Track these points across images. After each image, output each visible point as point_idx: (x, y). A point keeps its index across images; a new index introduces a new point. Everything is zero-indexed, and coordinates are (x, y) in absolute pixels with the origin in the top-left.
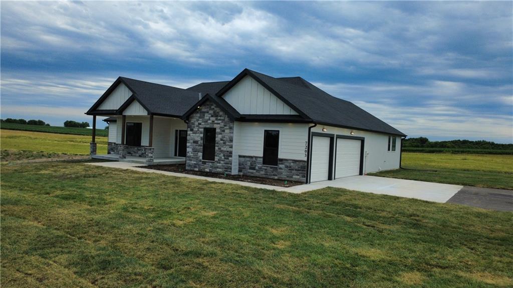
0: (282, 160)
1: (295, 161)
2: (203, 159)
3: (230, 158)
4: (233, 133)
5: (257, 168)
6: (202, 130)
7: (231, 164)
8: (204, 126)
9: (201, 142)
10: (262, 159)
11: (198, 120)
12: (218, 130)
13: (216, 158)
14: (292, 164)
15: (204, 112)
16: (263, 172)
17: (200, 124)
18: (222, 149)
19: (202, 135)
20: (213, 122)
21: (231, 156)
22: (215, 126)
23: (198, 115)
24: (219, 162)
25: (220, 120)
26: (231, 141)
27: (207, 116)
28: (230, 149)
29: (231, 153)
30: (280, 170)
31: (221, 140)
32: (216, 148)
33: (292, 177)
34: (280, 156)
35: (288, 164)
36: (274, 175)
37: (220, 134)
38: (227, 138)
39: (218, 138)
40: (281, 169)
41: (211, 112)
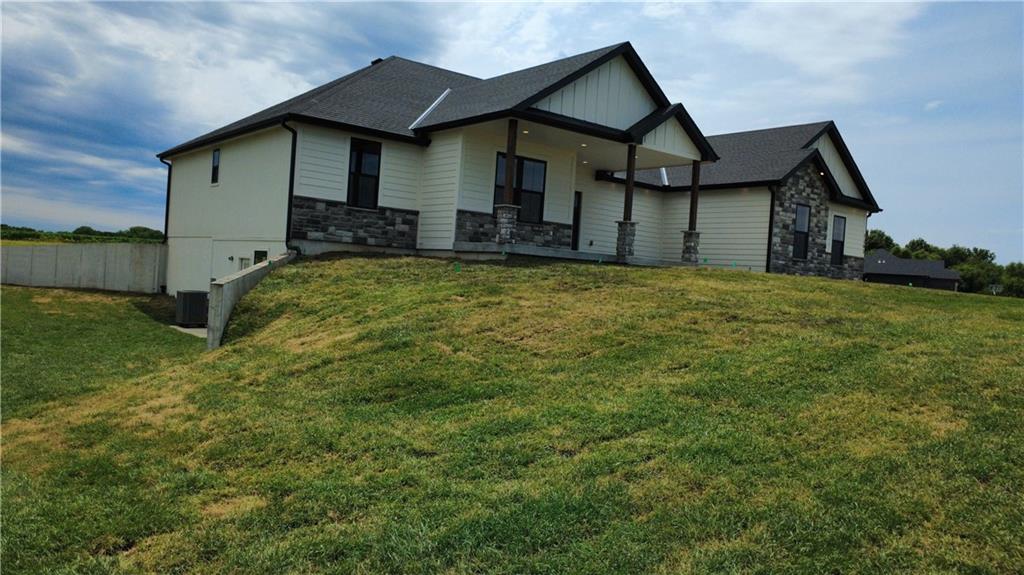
0: (846, 257)
1: (855, 259)
5: (826, 269)
10: (830, 257)
14: (854, 262)
15: (798, 177)
18: (816, 240)
19: (794, 216)
24: (812, 260)
27: (802, 185)
34: (845, 252)
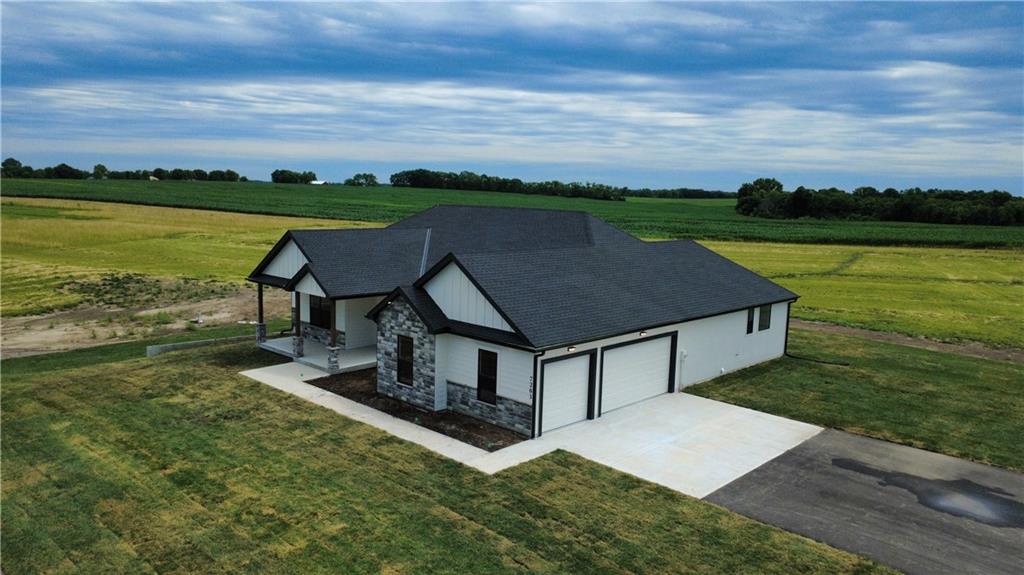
0: (501, 398)
1: (517, 403)
2: (399, 380)
3: (432, 387)
4: (434, 350)
5: (470, 404)
6: (395, 337)
7: (434, 395)
8: (398, 332)
9: (394, 355)
10: (476, 392)
11: (390, 322)
12: (415, 342)
13: (415, 384)
14: (514, 406)
15: (398, 312)
16: (477, 412)
17: (392, 327)
18: (422, 371)
19: (395, 345)
20: (409, 328)
21: (433, 384)
22: (412, 335)
23: (390, 314)
24: (418, 388)
25: (417, 327)
26: (433, 361)
28: (431, 374)
29: (433, 378)
30: (499, 413)
31: (421, 357)
32: (415, 368)
33: (513, 425)
34: (500, 392)
35: (508, 406)
36: (492, 418)
37: (419, 348)
38: (427, 356)
39: (417, 353)
40: (500, 410)
41: (406, 312)
